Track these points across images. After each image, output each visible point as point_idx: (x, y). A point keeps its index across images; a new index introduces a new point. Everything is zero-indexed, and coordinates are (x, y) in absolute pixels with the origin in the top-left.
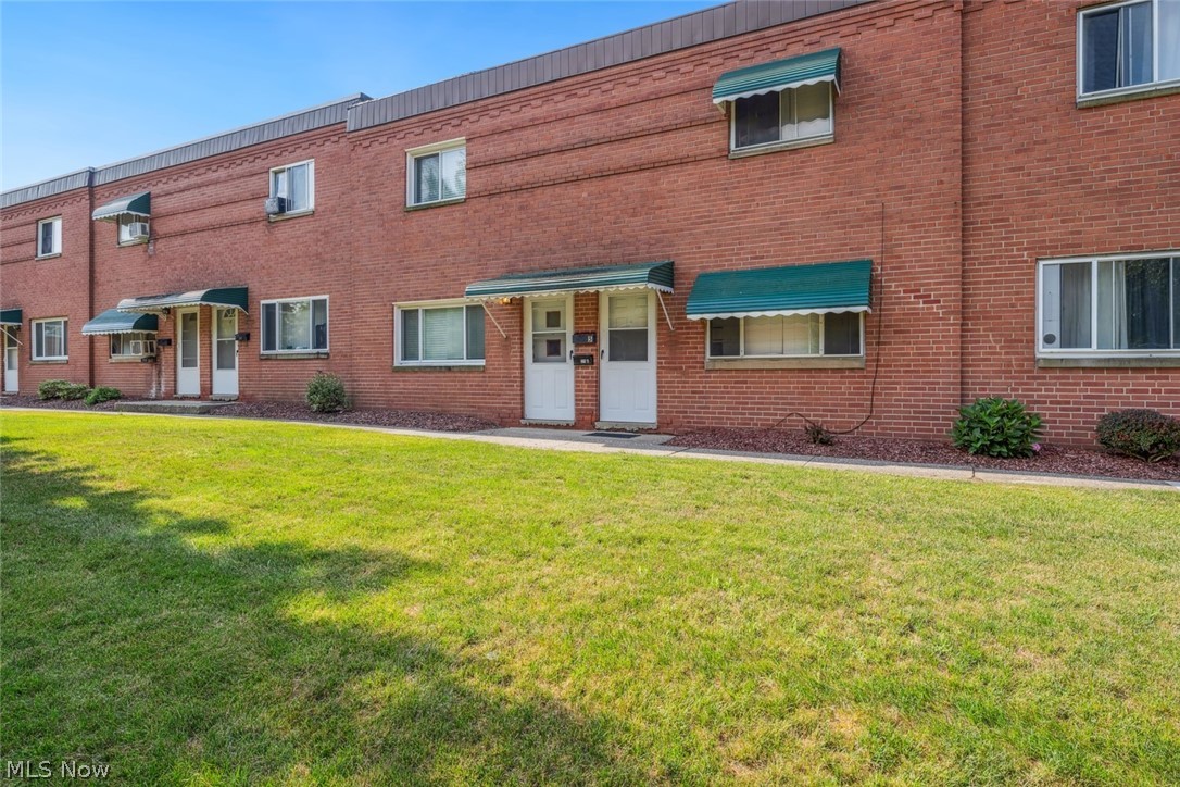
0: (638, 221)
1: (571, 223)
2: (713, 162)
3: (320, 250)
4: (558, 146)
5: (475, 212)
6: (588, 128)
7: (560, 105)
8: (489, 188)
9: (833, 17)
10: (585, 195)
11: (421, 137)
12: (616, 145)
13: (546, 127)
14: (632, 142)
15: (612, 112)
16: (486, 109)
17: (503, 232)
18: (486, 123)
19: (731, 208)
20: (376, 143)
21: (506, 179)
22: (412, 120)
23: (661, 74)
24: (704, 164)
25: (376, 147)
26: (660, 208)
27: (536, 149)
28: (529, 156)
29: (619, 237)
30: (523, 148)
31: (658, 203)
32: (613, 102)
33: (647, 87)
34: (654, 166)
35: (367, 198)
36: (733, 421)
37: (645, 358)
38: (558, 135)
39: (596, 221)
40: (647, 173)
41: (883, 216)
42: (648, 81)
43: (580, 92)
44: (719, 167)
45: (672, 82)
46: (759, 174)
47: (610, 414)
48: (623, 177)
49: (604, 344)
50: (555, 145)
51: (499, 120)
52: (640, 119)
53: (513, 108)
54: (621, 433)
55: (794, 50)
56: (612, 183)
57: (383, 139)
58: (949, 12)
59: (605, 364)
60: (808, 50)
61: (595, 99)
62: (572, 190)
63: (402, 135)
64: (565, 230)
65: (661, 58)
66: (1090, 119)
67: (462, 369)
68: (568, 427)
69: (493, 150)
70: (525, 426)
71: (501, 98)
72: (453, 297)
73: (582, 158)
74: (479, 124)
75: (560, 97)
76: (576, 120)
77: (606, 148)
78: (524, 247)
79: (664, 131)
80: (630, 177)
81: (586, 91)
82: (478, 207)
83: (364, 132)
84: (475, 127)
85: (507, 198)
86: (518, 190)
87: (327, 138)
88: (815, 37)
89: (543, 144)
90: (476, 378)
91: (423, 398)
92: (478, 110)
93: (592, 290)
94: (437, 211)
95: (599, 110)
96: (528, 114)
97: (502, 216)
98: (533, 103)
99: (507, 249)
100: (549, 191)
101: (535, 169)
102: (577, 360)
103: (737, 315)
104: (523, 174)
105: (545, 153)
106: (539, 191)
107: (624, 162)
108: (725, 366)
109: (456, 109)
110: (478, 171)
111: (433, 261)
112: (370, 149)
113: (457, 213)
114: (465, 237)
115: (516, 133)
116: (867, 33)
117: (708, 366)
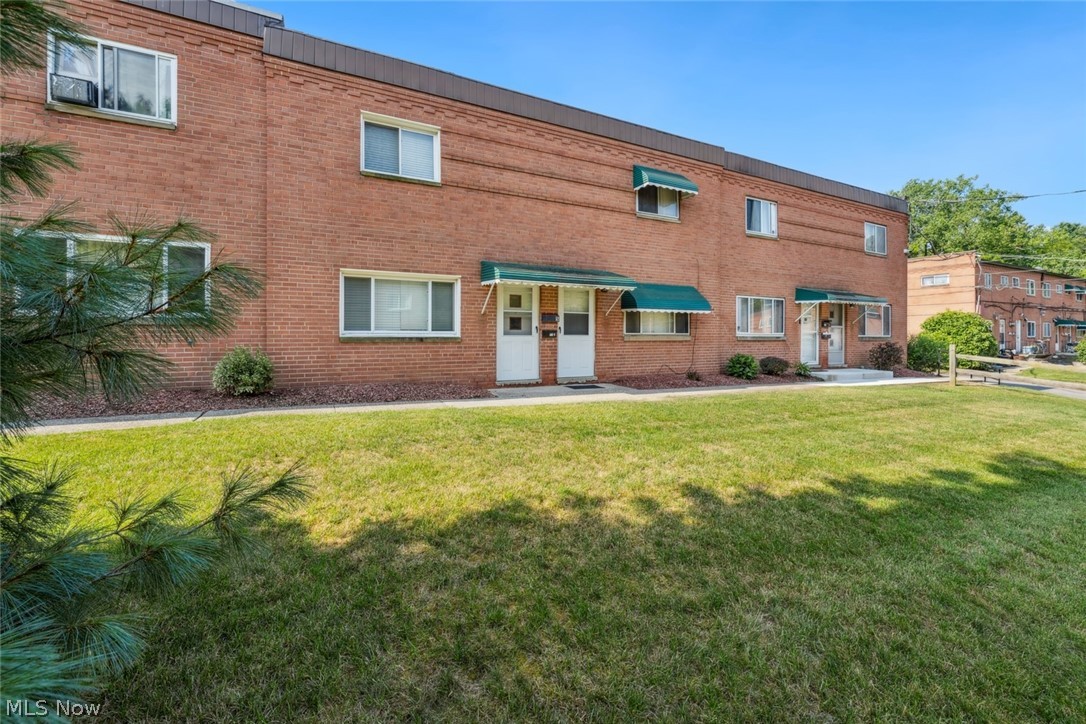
0: (587, 241)
1: (541, 231)
2: (627, 216)
3: (189, 181)
4: (529, 169)
5: (451, 199)
6: (552, 164)
7: (530, 138)
8: (468, 182)
9: (681, 158)
10: (550, 212)
11: (383, 106)
12: (572, 184)
13: (519, 151)
14: (583, 186)
15: (569, 160)
16: (464, 112)
17: (481, 224)
18: (460, 123)
19: (637, 246)
20: (314, 86)
21: (484, 180)
22: (374, 84)
23: (600, 148)
24: (624, 215)
25: (313, 90)
26: (599, 235)
27: (511, 164)
28: (505, 168)
29: (574, 249)
30: (498, 159)
31: (598, 232)
32: (570, 153)
33: (591, 153)
34: (597, 207)
35: (296, 141)
36: (636, 372)
37: (586, 333)
38: (529, 160)
39: (559, 234)
40: (591, 210)
41: (698, 266)
42: (591, 149)
43: (546, 136)
44: (630, 220)
45: (604, 156)
46: (649, 230)
47: (563, 372)
48: (576, 208)
49: (561, 323)
50: (528, 167)
51: (476, 127)
52: (587, 172)
53: (490, 123)
54: (577, 385)
55: (664, 167)
56: (570, 210)
57: (329, 86)
58: (716, 178)
59: (561, 336)
60: (669, 171)
61: (556, 145)
62: (540, 206)
63: (358, 93)
64: (536, 235)
65: (603, 139)
66: (751, 241)
67: (435, 340)
68: (537, 384)
69: (469, 150)
70: (500, 387)
71: (480, 109)
72: (425, 272)
73: (549, 185)
74: (454, 122)
75: (531, 132)
76: (544, 154)
77: (566, 184)
78: (501, 241)
79: (602, 187)
80: (580, 209)
81: (551, 137)
82: (455, 195)
83: (297, 66)
84: (451, 122)
85: (485, 196)
86: (495, 192)
87: (213, 42)
88: (673, 165)
89: (517, 163)
90: (451, 349)
91: (386, 369)
92: (456, 109)
93: (554, 284)
94: (405, 186)
95: (560, 154)
96: (503, 133)
97: (480, 209)
98: (509, 126)
99: (485, 239)
100: (523, 201)
101: (509, 180)
102: (545, 334)
103: (639, 310)
104: (500, 181)
105: (520, 171)
106: (514, 199)
107: (578, 198)
108: (632, 339)
109: (431, 98)
110: (454, 163)
111: (400, 234)
112: (302, 88)
113: (431, 193)
114: (441, 219)
115: (493, 145)
116: (691, 172)
117: (626, 339)
